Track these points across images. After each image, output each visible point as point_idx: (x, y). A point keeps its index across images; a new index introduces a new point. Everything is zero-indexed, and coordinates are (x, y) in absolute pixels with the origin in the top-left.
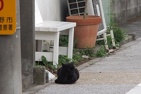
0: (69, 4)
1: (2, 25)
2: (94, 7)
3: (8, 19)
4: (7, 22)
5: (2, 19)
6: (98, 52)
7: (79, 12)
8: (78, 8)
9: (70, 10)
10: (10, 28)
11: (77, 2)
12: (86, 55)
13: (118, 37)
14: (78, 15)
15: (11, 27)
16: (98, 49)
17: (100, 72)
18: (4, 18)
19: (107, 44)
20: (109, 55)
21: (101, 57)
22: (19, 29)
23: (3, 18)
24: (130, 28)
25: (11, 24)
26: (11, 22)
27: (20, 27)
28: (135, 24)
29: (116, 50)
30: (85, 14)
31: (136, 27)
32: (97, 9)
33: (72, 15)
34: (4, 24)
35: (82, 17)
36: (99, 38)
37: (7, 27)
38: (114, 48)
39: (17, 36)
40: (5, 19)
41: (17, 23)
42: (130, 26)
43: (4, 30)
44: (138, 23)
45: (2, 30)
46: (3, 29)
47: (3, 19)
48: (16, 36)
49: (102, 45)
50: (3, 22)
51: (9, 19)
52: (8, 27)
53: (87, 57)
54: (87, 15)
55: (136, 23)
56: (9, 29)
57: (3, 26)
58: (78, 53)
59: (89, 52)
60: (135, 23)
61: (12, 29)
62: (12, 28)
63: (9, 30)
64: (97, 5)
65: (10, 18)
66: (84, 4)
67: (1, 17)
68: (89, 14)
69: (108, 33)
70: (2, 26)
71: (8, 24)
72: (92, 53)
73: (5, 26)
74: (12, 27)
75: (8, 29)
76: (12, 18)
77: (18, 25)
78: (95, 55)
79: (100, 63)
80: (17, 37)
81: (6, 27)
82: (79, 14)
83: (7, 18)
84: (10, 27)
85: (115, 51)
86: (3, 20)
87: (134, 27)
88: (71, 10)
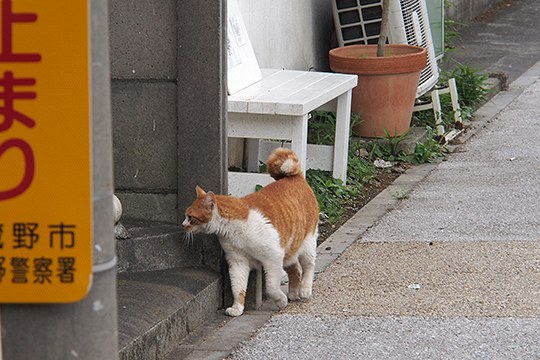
0: (336, 12)
1: (26, 260)
2: (407, 19)
3: (57, 232)
4: (51, 245)
5: (28, 232)
6: (416, 148)
7: (365, 34)
8: (363, 23)
9: (339, 27)
10: (65, 272)
11: (360, 8)
12: (385, 157)
13: (466, 90)
14: (363, 42)
15: (71, 268)
16: (417, 139)
17: (431, 244)
18: (36, 225)
19: (442, 124)
20: (448, 152)
21: (427, 162)
22: (110, 270)
23: (32, 227)
24: (486, 43)
25: (67, 253)
26: (70, 243)
27: (114, 262)
28: (495, 30)
29: (465, 132)
30: (382, 43)
31: (499, 39)
32: (414, 25)
33: (347, 42)
34: (39, 257)
35: (374, 48)
36: (419, 104)
37: (50, 268)
38: (458, 126)
39: (97, 305)
40: (43, 232)
41: (98, 247)
42: (484, 37)
43: (35, 281)
44: (499, 25)
45: (26, 281)
46: (30, 276)
47: (32, 231)
48: (92, 306)
49: (428, 127)
50: (31, 247)
51: (62, 233)
52: (54, 267)
53: (388, 164)
54: (387, 43)
55: (496, 25)
56: (58, 279)
57: (30, 264)
58: (363, 152)
59: (392, 149)
60: (494, 24)
61: (72, 275)
62: (75, 273)
63: (62, 281)
64: (415, 14)
65: (65, 229)
66: (379, 12)
67: (25, 222)
68: (393, 42)
69: (442, 85)
70: (28, 264)
71: (55, 254)
72: (401, 151)
73: (43, 264)
74: (75, 267)
75: (55, 279)
76: (73, 226)
77: (105, 252)
78: (409, 159)
79: (425, 194)
80: (101, 307)
81: (47, 270)
82: (365, 38)
83: (51, 226)
84: (63, 268)
85: (460, 135)
86: (32, 235)
87: (493, 38)
88: (342, 29)
